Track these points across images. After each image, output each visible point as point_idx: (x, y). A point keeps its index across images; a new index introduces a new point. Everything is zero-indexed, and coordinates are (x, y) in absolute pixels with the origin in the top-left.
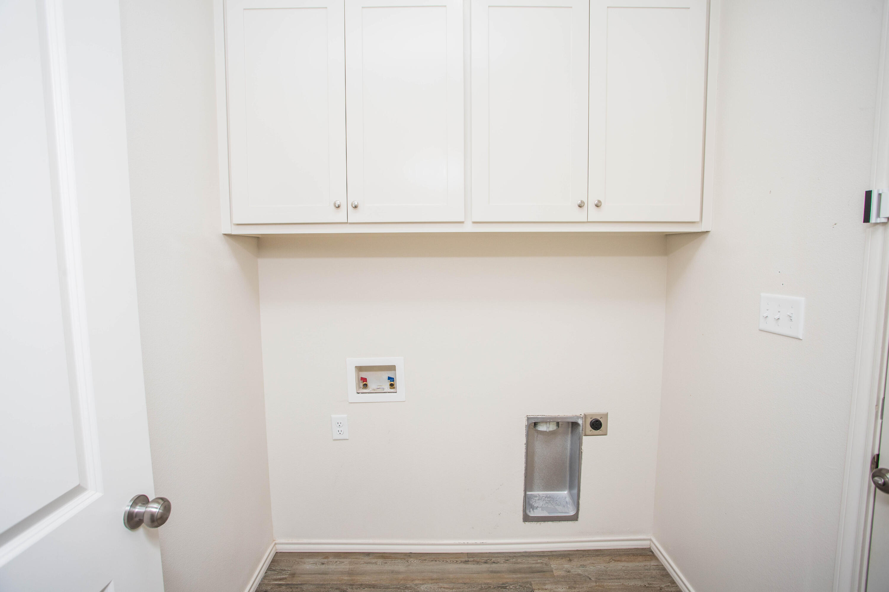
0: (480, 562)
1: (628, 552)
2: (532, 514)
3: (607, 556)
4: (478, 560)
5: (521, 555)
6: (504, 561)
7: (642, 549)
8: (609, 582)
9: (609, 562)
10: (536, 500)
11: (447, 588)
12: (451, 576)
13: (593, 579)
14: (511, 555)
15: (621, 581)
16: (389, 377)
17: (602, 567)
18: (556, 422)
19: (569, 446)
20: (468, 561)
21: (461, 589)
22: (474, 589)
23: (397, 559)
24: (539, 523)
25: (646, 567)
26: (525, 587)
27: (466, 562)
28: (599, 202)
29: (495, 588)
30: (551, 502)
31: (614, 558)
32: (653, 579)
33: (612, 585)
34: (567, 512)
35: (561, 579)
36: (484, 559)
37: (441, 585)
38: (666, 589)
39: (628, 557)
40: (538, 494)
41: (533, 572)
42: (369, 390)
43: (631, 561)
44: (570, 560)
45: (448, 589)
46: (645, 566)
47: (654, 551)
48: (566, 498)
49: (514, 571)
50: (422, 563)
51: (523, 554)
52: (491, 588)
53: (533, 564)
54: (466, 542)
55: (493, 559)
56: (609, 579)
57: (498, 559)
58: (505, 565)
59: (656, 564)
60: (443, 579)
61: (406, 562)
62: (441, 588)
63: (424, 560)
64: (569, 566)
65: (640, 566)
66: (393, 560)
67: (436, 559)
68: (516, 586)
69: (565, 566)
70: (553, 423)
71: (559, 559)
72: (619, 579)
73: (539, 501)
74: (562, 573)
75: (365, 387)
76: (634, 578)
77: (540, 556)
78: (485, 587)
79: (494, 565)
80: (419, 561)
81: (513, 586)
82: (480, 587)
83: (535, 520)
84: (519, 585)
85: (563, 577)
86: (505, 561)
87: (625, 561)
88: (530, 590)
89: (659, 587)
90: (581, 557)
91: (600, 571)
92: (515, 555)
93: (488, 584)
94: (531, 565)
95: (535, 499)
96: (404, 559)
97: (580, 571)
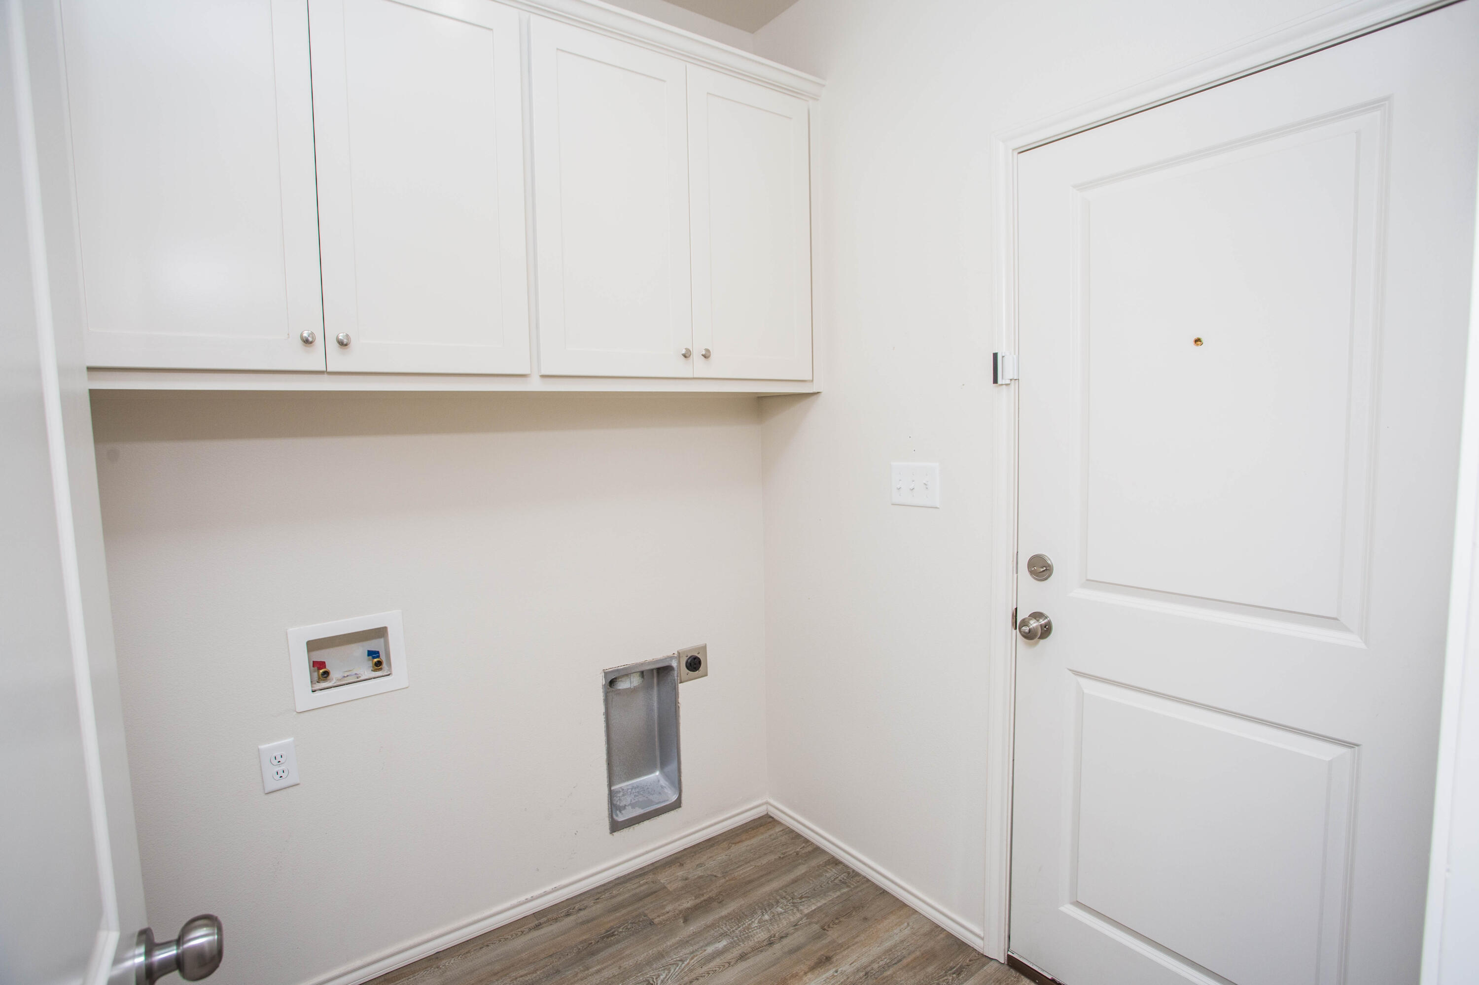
0: (559, 918)
1: (745, 828)
2: (621, 818)
3: (724, 842)
4: (555, 916)
5: (614, 884)
6: (593, 902)
7: (759, 818)
8: (740, 871)
9: (729, 849)
10: (619, 797)
11: (526, 975)
12: (524, 955)
13: (719, 875)
14: (599, 890)
15: (752, 863)
16: (369, 651)
17: (724, 857)
18: (639, 674)
19: (655, 705)
20: (540, 924)
21: (548, 966)
22: (569, 957)
23: (418, 972)
24: (631, 828)
25: (772, 837)
26: (639, 921)
27: (538, 927)
28: (707, 350)
29: (598, 941)
30: (642, 793)
31: (732, 842)
32: (785, 847)
33: (744, 872)
34: (666, 799)
35: (680, 892)
36: (563, 910)
37: (514, 974)
38: (803, 852)
39: (748, 833)
40: (621, 787)
41: (640, 899)
42: (333, 682)
43: (754, 837)
44: (682, 865)
45: (529, 976)
46: (770, 836)
47: (772, 815)
48: (659, 781)
49: (616, 909)
50: (466, 959)
51: (617, 882)
52: (593, 943)
53: (636, 888)
54: (529, 896)
55: (577, 906)
56: (738, 867)
57: (584, 902)
58: (598, 906)
59: (781, 829)
60: (512, 966)
61: (437, 969)
62: (516, 978)
63: (466, 953)
64: (683, 872)
65: (766, 839)
66: (411, 976)
67: (486, 944)
68: (627, 926)
69: (678, 874)
70: (635, 674)
71: (667, 869)
72: (749, 862)
73: (626, 796)
74: (680, 884)
75: (325, 677)
76: (765, 854)
77: (641, 875)
78: (583, 947)
79: (582, 913)
80: (459, 958)
81: (622, 927)
82: (576, 950)
83: (626, 826)
84: (631, 923)
85: (683, 888)
86: (595, 901)
87: (746, 839)
88: (648, 922)
89: (795, 852)
90: (693, 856)
91: (724, 862)
92: (605, 887)
93: (585, 941)
94: (634, 892)
95: (618, 795)
96: (431, 966)
97: (699, 872)
